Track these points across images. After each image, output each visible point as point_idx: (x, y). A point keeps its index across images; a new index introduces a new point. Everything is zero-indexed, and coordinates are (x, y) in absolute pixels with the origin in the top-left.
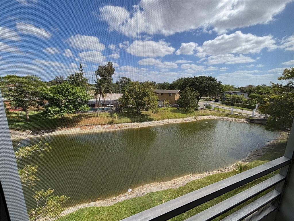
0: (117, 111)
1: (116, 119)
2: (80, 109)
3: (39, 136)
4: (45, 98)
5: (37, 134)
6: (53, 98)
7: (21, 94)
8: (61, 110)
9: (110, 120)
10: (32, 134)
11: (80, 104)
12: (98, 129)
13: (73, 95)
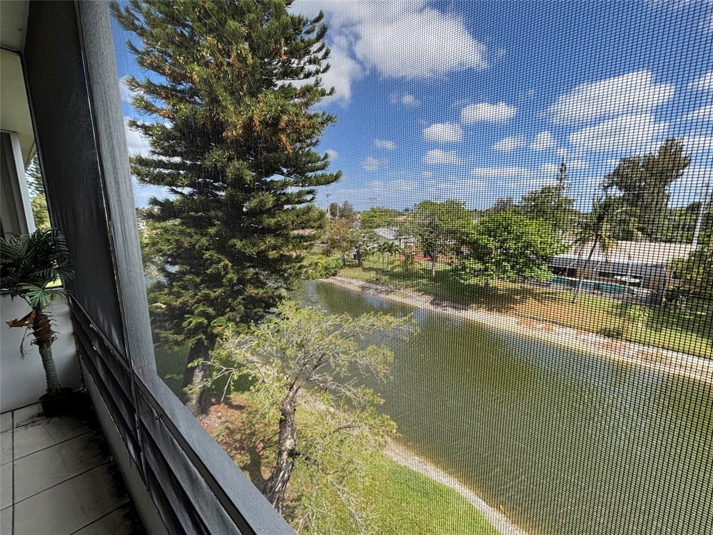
0: (653, 301)
1: (639, 328)
2: (527, 274)
3: (439, 310)
4: (463, 242)
5: (438, 305)
6: (476, 242)
7: (432, 232)
8: (486, 270)
9: (614, 323)
10: (432, 303)
11: (529, 263)
12: (565, 338)
13: (518, 238)
